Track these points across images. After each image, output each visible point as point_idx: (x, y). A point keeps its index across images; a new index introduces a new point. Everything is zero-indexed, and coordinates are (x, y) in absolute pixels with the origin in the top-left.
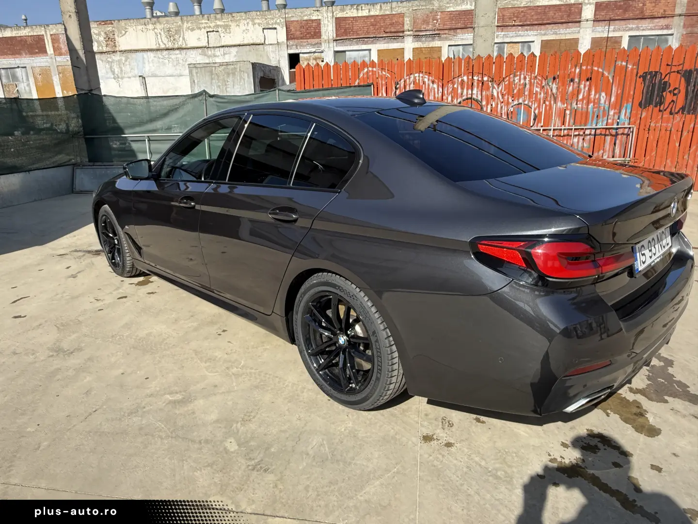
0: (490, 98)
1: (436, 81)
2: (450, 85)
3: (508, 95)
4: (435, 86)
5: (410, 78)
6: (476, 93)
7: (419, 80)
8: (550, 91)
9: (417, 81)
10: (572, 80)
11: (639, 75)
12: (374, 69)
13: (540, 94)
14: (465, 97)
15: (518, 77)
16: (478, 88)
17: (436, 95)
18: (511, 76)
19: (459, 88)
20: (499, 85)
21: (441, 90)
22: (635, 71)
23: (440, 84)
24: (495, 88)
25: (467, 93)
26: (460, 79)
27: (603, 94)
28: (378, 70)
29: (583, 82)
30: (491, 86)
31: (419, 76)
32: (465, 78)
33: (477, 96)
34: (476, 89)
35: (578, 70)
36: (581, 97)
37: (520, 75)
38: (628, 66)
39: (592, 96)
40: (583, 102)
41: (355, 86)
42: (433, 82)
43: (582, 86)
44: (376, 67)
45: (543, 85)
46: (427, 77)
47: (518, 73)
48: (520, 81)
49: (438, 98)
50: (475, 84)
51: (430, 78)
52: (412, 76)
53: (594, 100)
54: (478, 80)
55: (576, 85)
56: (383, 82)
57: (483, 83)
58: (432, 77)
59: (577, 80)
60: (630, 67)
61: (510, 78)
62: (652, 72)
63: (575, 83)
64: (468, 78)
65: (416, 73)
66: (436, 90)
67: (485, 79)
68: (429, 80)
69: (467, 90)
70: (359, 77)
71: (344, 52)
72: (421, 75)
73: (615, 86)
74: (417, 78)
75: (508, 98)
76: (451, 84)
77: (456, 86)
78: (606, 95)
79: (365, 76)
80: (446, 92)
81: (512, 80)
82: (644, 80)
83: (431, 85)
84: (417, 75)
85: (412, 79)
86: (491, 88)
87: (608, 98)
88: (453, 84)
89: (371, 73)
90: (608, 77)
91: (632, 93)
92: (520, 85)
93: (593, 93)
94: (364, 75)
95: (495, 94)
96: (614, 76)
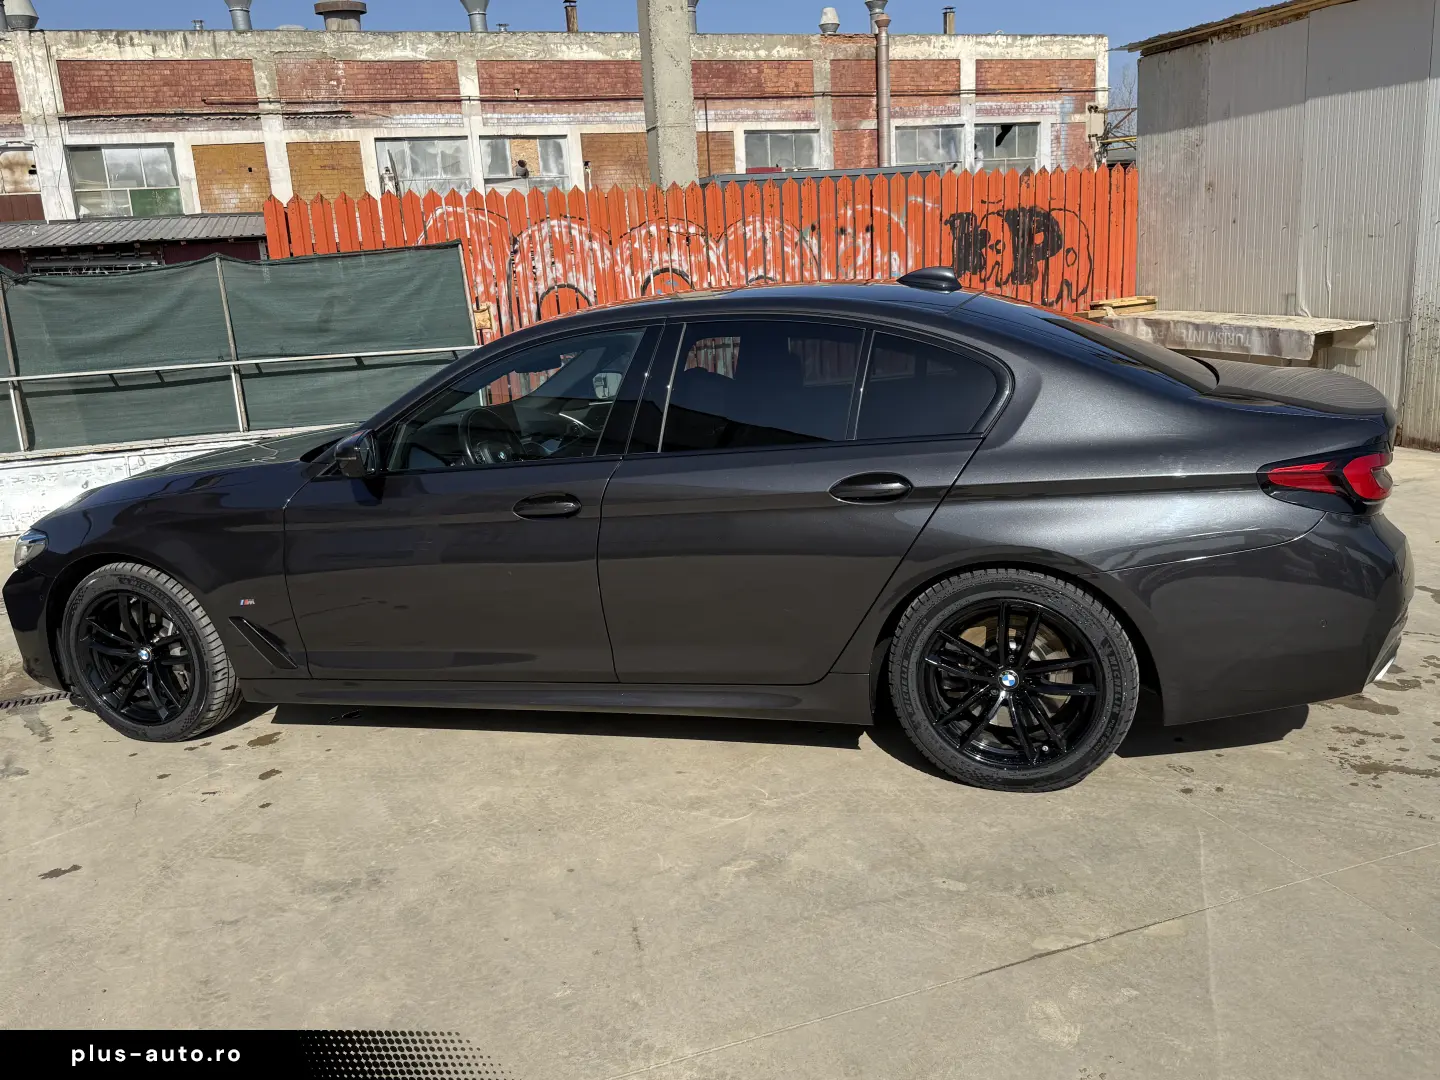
0: (706, 268)
1: (597, 235)
2: (624, 243)
3: (737, 261)
4: (596, 246)
5: (540, 230)
6: (677, 258)
7: (560, 233)
8: (808, 251)
9: (557, 236)
10: (843, 231)
11: (944, 220)
12: (459, 210)
13: (793, 257)
14: (657, 268)
15: (751, 227)
16: (679, 248)
17: (601, 265)
18: (738, 224)
19: (644, 249)
20: (718, 242)
21: (607, 254)
22: (938, 212)
23: (606, 242)
24: (712, 249)
25: (661, 259)
26: (643, 232)
27: (895, 255)
28: (468, 211)
29: (861, 235)
30: (704, 244)
31: (560, 226)
32: (653, 229)
33: (680, 265)
34: (675, 251)
35: (849, 213)
36: (860, 261)
37: (754, 222)
38: (927, 204)
39: (878, 259)
40: (864, 271)
41: (418, 248)
42: (590, 238)
43: (860, 241)
44: (461, 205)
45: (796, 240)
46: (576, 226)
47: (751, 219)
48: (755, 233)
49: (604, 269)
50: (674, 240)
51: (584, 229)
52: (545, 226)
53: (882, 265)
54: (678, 233)
55: (850, 240)
56: (483, 239)
57: (688, 239)
58: (586, 226)
59: (850, 230)
60: (929, 205)
61: (736, 229)
62: (962, 214)
63: (848, 237)
64: (659, 229)
65: (552, 219)
66: (599, 254)
67: (692, 230)
68: (580, 232)
69: (660, 252)
70: (425, 227)
71: (96, 148)
72: (564, 223)
73: (912, 237)
74: (556, 229)
75: (738, 268)
76: (627, 242)
77: (636, 245)
78: (899, 256)
79: (439, 225)
80: (619, 258)
81: (740, 232)
82: (953, 227)
83: (587, 244)
84: (554, 222)
85: (545, 231)
86: (705, 249)
87: (903, 263)
88: (632, 239)
89: (452, 219)
90: (898, 224)
91: (938, 251)
92: (755, 241)
93: (878, 252)
94: (435, 221)
95: (713, 259)
96: (906, 222)
